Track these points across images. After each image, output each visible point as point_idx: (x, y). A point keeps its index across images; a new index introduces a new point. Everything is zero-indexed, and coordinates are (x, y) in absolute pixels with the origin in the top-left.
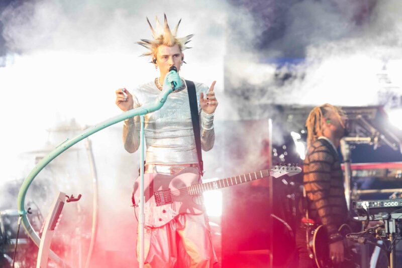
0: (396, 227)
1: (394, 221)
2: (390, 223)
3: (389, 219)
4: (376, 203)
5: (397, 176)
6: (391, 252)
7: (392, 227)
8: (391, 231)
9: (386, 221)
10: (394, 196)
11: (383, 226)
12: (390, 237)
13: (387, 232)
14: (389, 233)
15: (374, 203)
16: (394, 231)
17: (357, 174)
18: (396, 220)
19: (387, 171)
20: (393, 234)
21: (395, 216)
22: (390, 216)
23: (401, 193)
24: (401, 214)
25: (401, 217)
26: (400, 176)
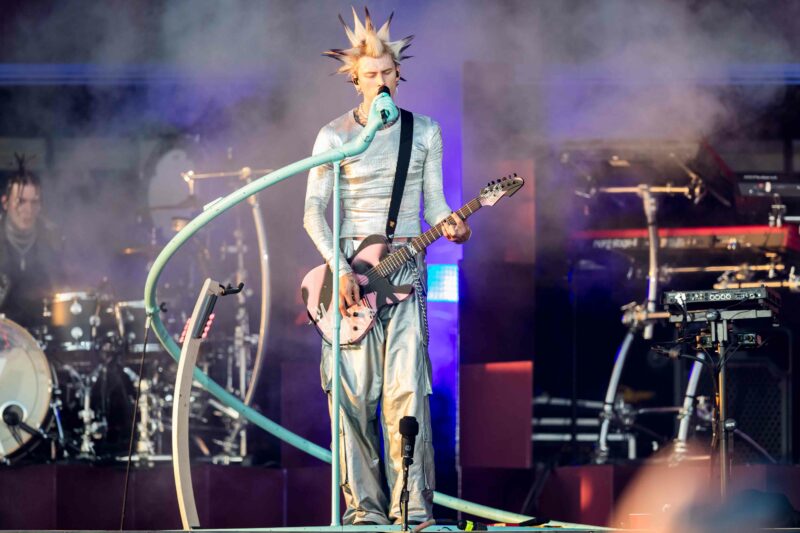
0: (728, 331)
1: (725, 322)
3: (718, 320)
4: (697, 296)
5: (729, 247)
6: (719, 371)
7: (722, 332)
8: (720, 339)
9: (713, 324)
10: (725, 276)
11: (708, 331)
12: (719, 348)
13: (714, 340)
14: (717, 341)
15: (693, 295)
16: (726, 339)
17: (668, 244)
18: (729, 321)
19: (715, 239)
20: (723, 342)
21: (726, 315)
22: (719, 316)
23: (737, 273)
24: (736, 312)
25: (736, 317)
26: (734, 247)
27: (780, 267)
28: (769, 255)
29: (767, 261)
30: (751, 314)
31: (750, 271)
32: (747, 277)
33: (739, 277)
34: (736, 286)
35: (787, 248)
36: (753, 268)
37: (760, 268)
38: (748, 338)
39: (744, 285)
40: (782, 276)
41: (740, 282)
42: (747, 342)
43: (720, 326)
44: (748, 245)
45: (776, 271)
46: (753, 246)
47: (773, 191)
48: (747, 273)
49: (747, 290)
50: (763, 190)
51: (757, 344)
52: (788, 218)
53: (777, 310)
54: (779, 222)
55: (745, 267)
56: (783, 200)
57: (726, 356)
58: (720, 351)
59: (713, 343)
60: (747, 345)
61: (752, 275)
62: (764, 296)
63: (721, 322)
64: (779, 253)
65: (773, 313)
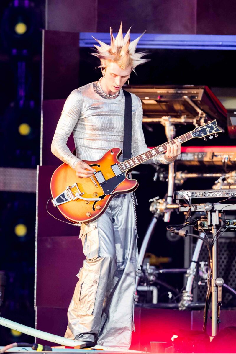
0: (219, 218)
1: (217, 212)
2: (213, 214)
4: (198, 194)
5: (223, 161)
6: (213, 246)
7: (215, 219)
8: (214, 224)
9: (209, 213)
11: (206, 218)
12: (213, 230)
13: (209, 224)
14: (211, 225)
15: (196, 193)
16: (218, 223)
18: (220, 212)
19: (214, 155)
20: (216, 225)
21: (218, 207)
22: (213, 208)
24: (225, 205)
25: (225, 209)
32: (235, 181)
38: (233, 223)
39: (233, 187)
48: (235, 178)
49: (234, 190)
55: (234, 174)
57: (217, 235)
59: (209, 226)
63: (215, 211)
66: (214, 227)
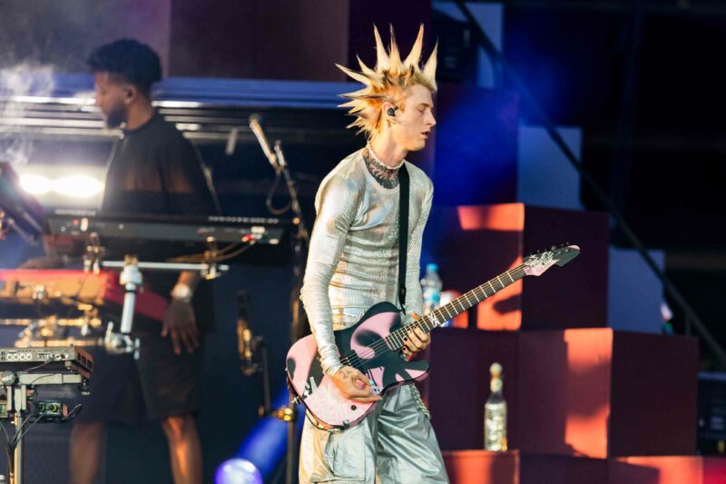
0: (28, 399)
1: (24, 388)
3: (15, 385)
5: (35, 297)
6: (15, 447)
7: (20, 399)
8: (18, 408)
9: (9, 389)
10: (28, 331)
11: (3, 398)
12: (16, 419)
13: (9, 408)
14: (13, 411)
16: (24, 408)
18: (29, 387)
19: (18, 286)
20: (22, 411)
21: (26, 378)
22: (17, 380)
23: (43, 327)
24: (37, 376)
25: (37, 382)
26: (40, 297)
27: (96, 322)
28: (82, 307)
29: (80, 314)
30: (56, 379)
31: (59, 326)
32: (56, 332)
33: (45, 332)
34: (41, 344)
35: (105, 299)
36: (63, 322)
37: (71, 322)
38: (52, 408)
39: (50, 343)
40: (98, 333)
41: (46, 339)
42: (49, 413)
43: (17, 391)
44: (58, 294)
45: (90, 327)
46: (63, 296)
47: (90, 230)
48: (54, 328)
49: (53, 349)
50: (78, 229)
51: (62, 415)
52: (107, 264)
53: (87, 375)
54: (96, 266)
55: (52, 320)
56: (103, 241)
57: (23, 428)
58: (17, 422)
59: (9, 412)
60: (51, 416)
61: (61, 331)
62: (73, 358)
63: (19, 387)
64: (94, 306)
65: (83, 378)
66: (18, 414)
